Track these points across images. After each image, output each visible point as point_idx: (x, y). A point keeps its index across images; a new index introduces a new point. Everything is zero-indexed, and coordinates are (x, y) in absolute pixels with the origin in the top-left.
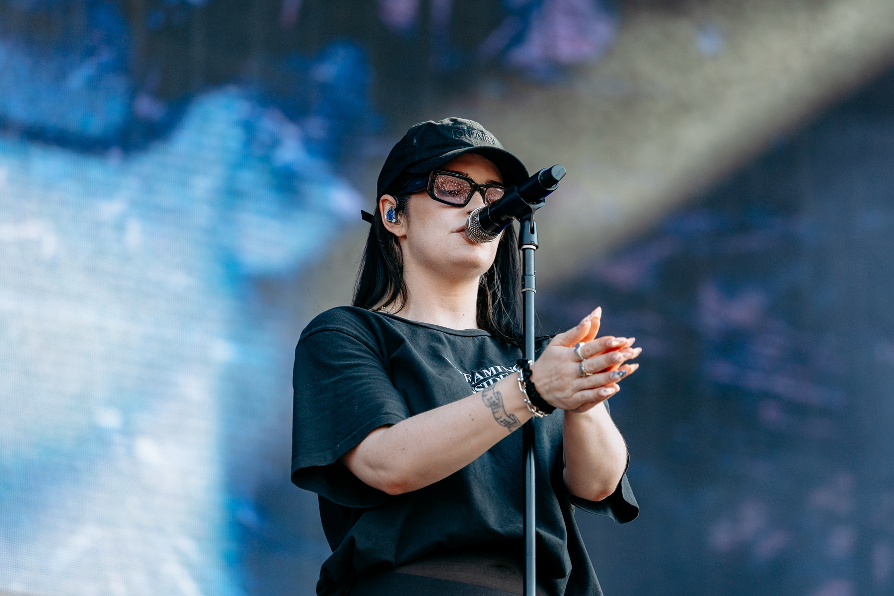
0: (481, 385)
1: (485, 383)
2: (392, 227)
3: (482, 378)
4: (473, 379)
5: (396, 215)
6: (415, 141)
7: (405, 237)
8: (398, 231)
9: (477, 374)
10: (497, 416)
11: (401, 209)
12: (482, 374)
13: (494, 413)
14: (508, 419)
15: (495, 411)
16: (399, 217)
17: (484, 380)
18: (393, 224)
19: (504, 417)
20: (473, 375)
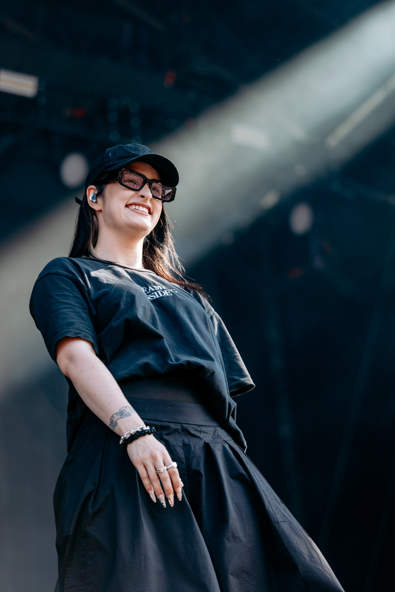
0: (153, 294)
1: (155, 293)
2: (93, 205)
3: (153, 290)
4: (148, 290)
5: (96, 198)
6: (110, 155)
7: (101, 211)
8: (96, 207)
9: (150, 287)
10: (115, 416)
11: (100, 194)
12: (154, 288)
13: (116, 414)
14: (114, 422)
15: (118, 414)
16: (98, 198)
17: (155, 291)
18: (94, 204)
19: (115, 420)
20: (148, 288)
